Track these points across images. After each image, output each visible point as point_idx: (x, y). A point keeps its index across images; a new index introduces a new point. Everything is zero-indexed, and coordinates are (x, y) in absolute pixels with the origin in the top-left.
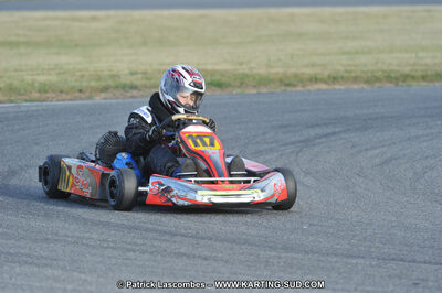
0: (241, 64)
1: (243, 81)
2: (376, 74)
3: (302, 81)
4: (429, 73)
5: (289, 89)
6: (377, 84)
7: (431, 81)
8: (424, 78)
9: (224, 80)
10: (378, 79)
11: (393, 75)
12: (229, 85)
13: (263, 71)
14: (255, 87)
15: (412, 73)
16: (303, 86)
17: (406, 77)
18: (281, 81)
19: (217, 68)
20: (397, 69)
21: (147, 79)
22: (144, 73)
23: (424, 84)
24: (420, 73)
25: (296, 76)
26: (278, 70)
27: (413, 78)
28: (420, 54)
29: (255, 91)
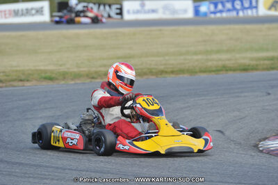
0: (61, 66)
1: (64, 76)
2: (144, 71)
3: (100, 76)
4: (175, 69)
5: (93, 80)
6: (145, 77)
7: (177, 74)
8: (172, 72)
9: (53, 75)
10: (145, 74)
11: (154, 71)
12: (57, 79)
13: (75, 70)
14: (72, 80)
15: (166, 70)
16: (102, 79)
17: (162, 72)
18: (87, 76)
19: (47, 68)
20: (156, 67)
21: (7, 76)
22: (3, 72)
23: (173, 76)
24: (170, 70)
25: (96, 72)
26: (84, 69)
27: (166, 72)
28: (167, 58)
29: (73, 82)
